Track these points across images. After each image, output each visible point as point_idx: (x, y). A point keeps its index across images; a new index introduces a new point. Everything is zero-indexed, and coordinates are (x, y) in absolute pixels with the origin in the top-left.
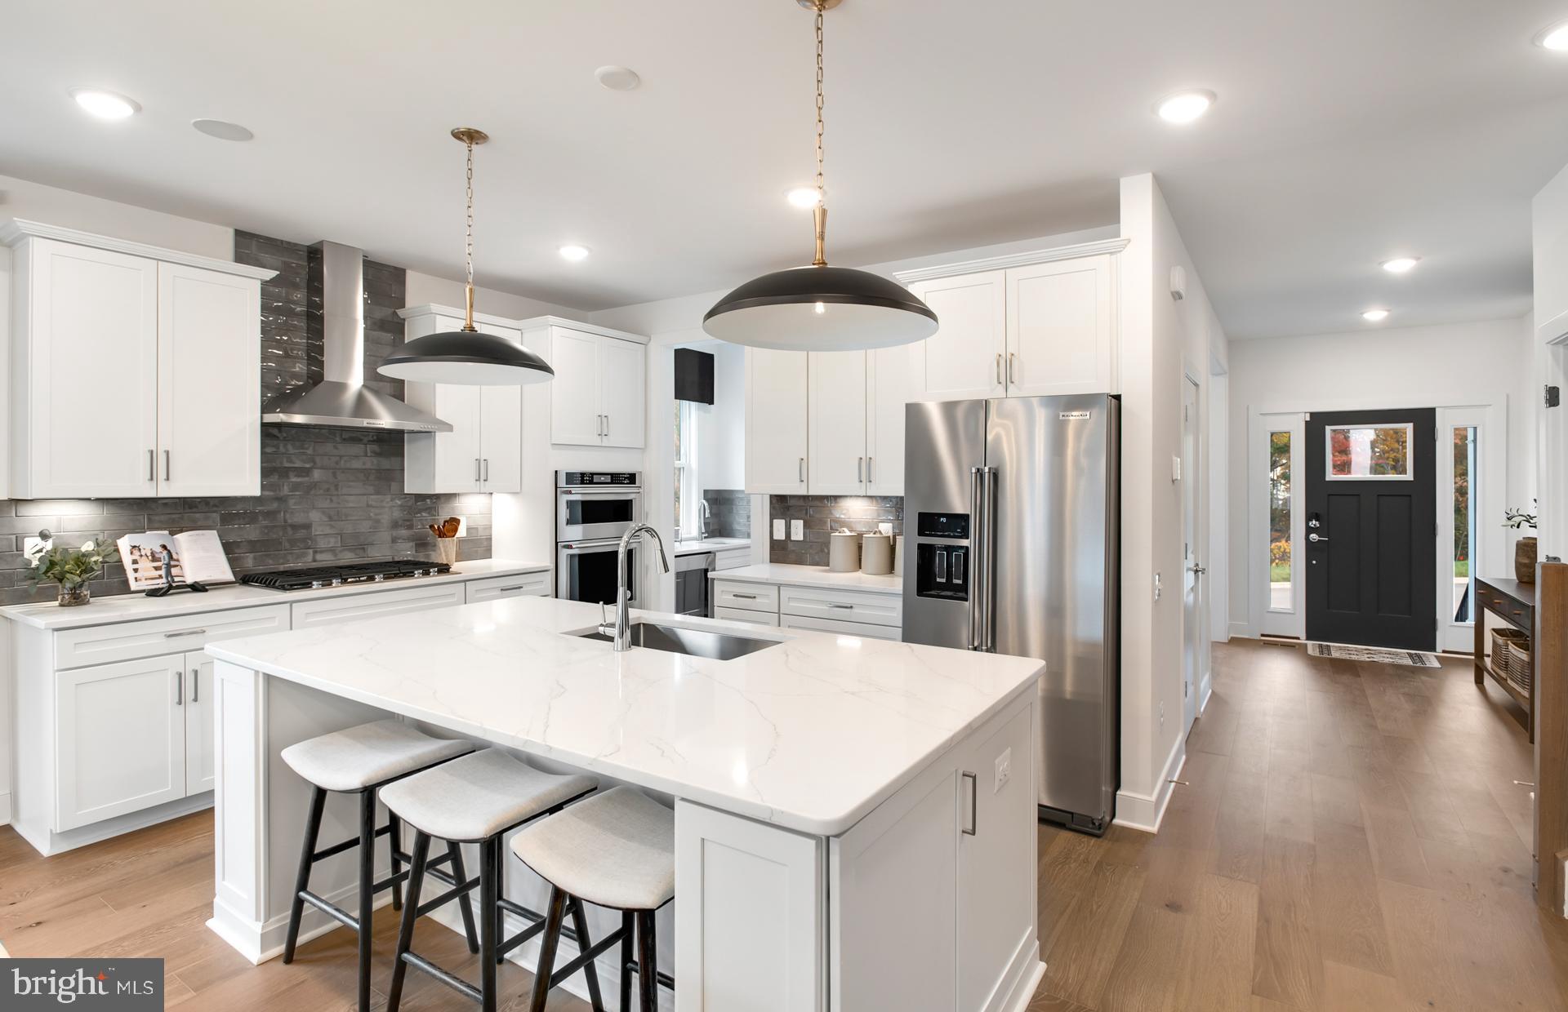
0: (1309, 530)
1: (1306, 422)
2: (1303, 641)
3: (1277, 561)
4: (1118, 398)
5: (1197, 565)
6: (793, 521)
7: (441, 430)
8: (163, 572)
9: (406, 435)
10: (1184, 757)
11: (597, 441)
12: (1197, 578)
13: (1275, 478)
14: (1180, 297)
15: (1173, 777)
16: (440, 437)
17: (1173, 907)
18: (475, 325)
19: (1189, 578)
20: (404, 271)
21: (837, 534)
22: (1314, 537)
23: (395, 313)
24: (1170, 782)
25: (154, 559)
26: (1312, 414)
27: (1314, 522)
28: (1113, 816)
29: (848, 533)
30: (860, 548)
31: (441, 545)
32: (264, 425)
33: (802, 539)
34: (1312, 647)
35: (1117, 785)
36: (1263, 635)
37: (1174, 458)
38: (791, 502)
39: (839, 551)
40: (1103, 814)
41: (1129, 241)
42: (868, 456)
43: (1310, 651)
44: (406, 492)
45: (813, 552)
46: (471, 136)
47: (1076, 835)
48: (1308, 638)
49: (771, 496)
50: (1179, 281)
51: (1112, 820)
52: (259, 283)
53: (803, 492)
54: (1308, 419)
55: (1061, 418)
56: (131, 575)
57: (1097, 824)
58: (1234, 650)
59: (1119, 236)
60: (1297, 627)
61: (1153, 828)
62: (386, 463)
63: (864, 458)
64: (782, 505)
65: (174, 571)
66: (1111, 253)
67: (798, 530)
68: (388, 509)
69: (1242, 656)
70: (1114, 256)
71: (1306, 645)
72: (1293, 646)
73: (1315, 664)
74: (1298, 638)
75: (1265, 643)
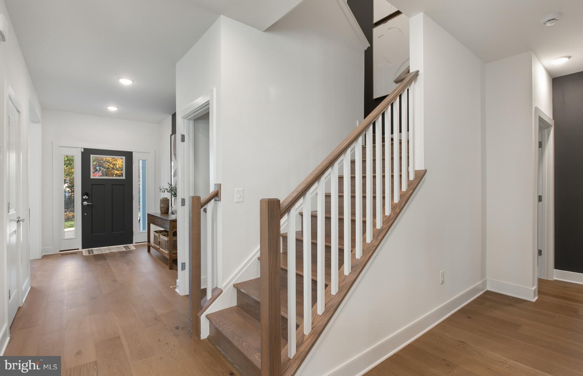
0: (83, 200)
1: (82, 152)
2: (81, 250)
5: (19, 217)
12: (18, 225)
22: (85, 202)
26: (84, 149)
27: (85, 196)
34: (85, 252)
36: (60, 251)
43: (84, 254)
48: (83, 248)
58: (45, 261)
60: (78, 244)
69: (50, 263)
71: (82, 252)
72: (76, 253)
73: (87, 259)
74: (78, 249)
75: (62, 254)
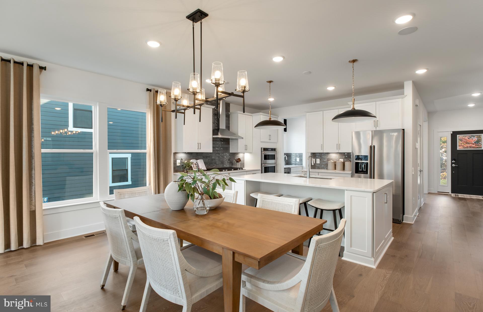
0: (452, 163)
1: (451, 134)
2: (450, 193)
3: (443, 179)
4: (404, 130)
5: (420, 170)
6: (317, 159)
7: (240, 139)
8: (197, 167)
9: (230, 140)
10: (418, 213)
11: (268, 141)
12: (420, 173)
13: (442, 152)
14: (417, 106)
15: (417, 215)
16: (240, 141)
17: (418, 233)
18: (271, 118)
19: (419, 172)
20: (230, 104)
21: (329, 162)
22: (453, 165)
23: (228, 113)
24: (416, 216)
25: (196, 165)
26: (453, 132)
27: (454, 161)
28: (403, 221)
29: (332, 161)
30: (335, 165)
31: (237, 164)
32: (213, 138)
33: (319, 163)
34: (453, 195)
35: (404, 214)
36: (438, 192)
37: (416, 143)
38: (317, 154)
39: (330, 166)
40: (401, 219)
41: (406, 95)
42: (339, 143)
43: (452, 196)
44: (230, 152)
45: (324, 166)
46: (270, 82)
47: (395, 223)
48: (452, 193)
49: (311, 153)
50: (417, 102)
51: (402, 222)
52: (212, 109)
53: (322, 152)
54: (452, 133)
55: (391, 134)
56: (193, 168)
57: (399, 221)
58: (429, 195)
59: (404, 95)
60: (449, 189)
61: (413, 223)
62: (226, 146)
63: (338, 144)
64: (314, 155)
65: (199, 167)
66: (402, 98)
67: (318, 161)
68: (226, 156)
69: (432, 196)
70: (403, 99)
71: (451, 195)
72: (447, 195)
73: (454, 198)
74: (449, 193)
75: (439, 194)
